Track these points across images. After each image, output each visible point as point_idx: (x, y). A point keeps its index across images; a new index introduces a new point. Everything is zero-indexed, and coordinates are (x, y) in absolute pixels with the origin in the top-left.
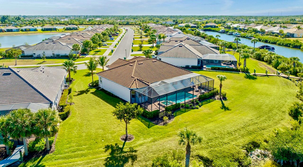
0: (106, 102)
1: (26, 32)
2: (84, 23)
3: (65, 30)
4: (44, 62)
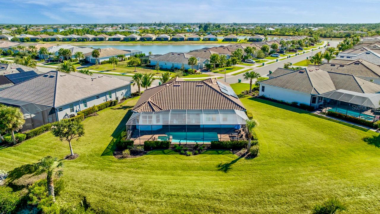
0: (122, 120)
1: (204, 41)
2: (287, 34)
3: (248, 41)
4: (157, 73)
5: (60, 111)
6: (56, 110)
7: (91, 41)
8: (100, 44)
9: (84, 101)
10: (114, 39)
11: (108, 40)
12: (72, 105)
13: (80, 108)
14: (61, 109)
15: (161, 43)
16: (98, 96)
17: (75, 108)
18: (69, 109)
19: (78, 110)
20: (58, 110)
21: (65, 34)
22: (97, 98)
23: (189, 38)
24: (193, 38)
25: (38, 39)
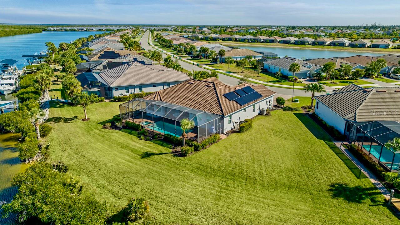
5: (115, 90)
6: (112, 89)
7: (262, 42)
8: (268, 46)
9: (140, 87)
10: (285, 42)
11: (279, 43)
12: (128, 87)
13: (135, 91)
14: (117, 89)
15: (333, 48)
16: (156, 85)
17: (130, 90)
18: (125, 91)
19: (132, 93)
20: (114, 89)
21: (254, 35)
22: (154, 87)
23: (373, 45)
24: (379, 45)
25: (218, 38)
